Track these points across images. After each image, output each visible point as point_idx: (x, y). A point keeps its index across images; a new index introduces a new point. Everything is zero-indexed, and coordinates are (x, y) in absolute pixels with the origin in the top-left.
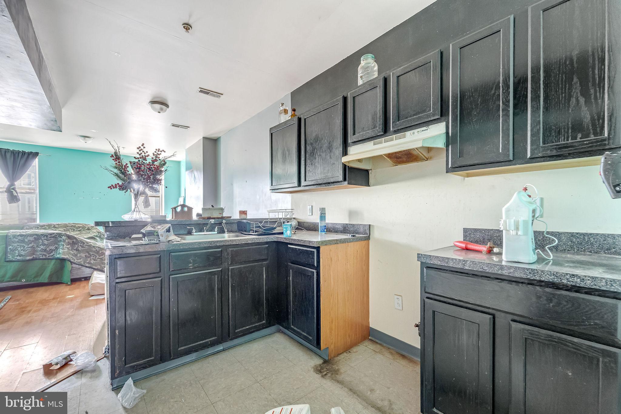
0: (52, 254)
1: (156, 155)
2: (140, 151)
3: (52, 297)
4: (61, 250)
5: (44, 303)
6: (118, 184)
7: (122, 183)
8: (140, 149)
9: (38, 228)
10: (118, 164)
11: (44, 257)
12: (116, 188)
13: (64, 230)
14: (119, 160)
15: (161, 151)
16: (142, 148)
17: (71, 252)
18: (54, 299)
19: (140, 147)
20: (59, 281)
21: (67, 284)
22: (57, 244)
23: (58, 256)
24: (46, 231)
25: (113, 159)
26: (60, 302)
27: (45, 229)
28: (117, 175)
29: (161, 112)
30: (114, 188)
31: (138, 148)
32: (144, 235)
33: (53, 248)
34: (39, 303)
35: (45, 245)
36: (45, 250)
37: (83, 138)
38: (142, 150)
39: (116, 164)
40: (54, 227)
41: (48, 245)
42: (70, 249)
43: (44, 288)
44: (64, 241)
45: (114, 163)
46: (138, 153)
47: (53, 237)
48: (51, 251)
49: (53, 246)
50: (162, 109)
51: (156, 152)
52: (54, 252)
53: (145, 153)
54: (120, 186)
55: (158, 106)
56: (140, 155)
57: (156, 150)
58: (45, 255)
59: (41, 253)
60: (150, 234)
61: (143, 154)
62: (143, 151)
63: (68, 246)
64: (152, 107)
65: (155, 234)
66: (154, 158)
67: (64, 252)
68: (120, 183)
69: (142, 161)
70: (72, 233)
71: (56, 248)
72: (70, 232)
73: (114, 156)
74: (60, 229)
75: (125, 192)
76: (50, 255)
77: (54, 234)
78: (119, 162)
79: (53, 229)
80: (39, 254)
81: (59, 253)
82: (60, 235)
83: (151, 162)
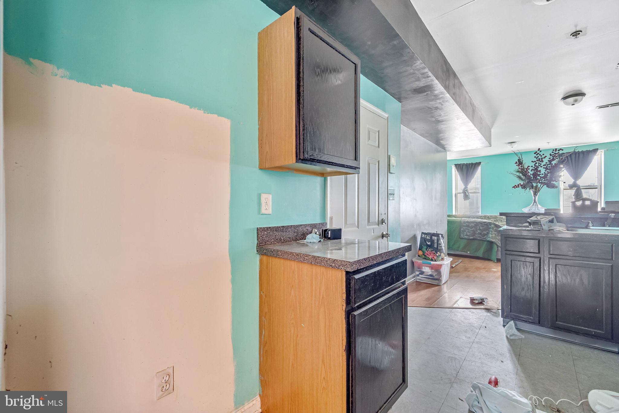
0: (485, 237)
1: (553, 155)
2: (537, 155)
3: (483, 267)
4: (490, 235)
5: (478, 269)
6: (520, 184)
7: (524, 183)
8: (537, 153)
9: (478, 218)
10: (521, 168)
11: (480, 239)
12: (519, 187)
13: (495, 220)
14: (521, 165)
15: (559, 150)
16: (538, 152)
17: (497, 237)
18: (484, 268)
19: (536, 152)
20: (489, 258)
21: (494, 261)
22: (488, 230)
23: (489, 239)
24: (482, 220)
25: (517, 165)
26: (487, 271)
27: (482, 219)
28: (519, 177)
29: (575, 103)
30: (517, 187)
31: (535, 153)
32: (530, 224)
33: (485, 232)
34: (475, 268)
35: (480, 230)
36: (481, 234)
37: (510, 144)
38: (538, 153)
39: (519, 168)
40: (488, 218)
41: (482, 230)
42: (497, 235)
43: (479, 261)
44: (493, 228)
45: (518, 167)
46: (535, 157)
47: (486, 225)
48: (484, 235)
49: (486, 231)
50: (576, 101)
51: (553, 152)
52: (486, 236)
53: (541, 156)
54: (521, 186)
55: (571, 100)
56: (537, 158)
57: (553, 150)
58: (481, 238)
59: (478, 235)
60: (535, 223)
61: (540, 157)
62: (540, 155)
63: (495, 233)
64: (564, 103)
65: (539, 223)
66: (552, 158)
67: (492, 236)
68: (522, 184)
69: (539, 163)
70: (500, 223)
71: (487, 233)
72: (498, 222)
73: (518, 162)
74: (492, 220)
75: (525, 190)
76: (483, 238)
77: (486, 222)
78: (521, 167)
79: (487, 219)
80: (477, 236)
81: (489, 237)
82: (490, 223)
83: (548, 162)
